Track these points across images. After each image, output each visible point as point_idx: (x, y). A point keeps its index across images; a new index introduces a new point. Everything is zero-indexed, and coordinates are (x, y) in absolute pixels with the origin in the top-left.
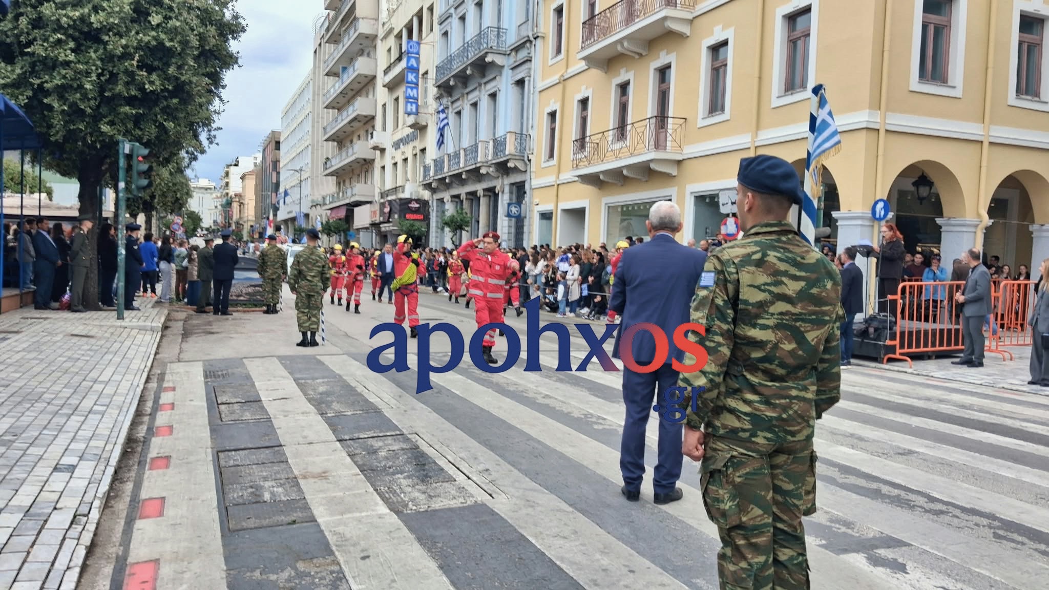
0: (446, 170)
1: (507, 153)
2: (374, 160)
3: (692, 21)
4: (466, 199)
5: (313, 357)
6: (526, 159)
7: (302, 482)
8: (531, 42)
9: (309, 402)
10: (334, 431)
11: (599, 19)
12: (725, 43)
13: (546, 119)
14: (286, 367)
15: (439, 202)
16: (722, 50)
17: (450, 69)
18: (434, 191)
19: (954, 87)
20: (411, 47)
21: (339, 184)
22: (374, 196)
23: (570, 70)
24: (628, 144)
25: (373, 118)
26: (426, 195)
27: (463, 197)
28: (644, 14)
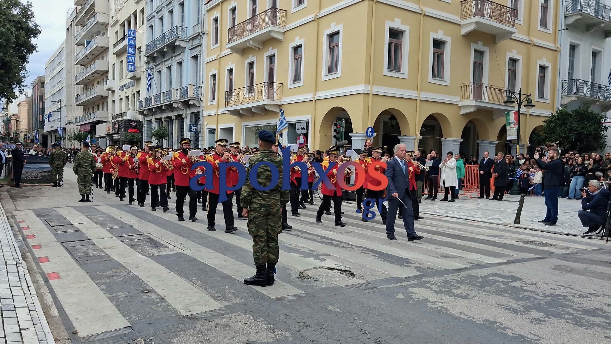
0: (152, 104)
1: (188, 96)
2: (108, 97)
3: (284, 33)
4: (165, 121)
5: (91, 207)
6: (199, 100)
7: (104, 250)
8: (201, 36)
9: (96, 224)
10: (112, 234)
11: (237, 28)
12: (300, 46)
13: (210, 79)
14: (78, 211)
15: (149, 123)
16: (299, 49)
17: (154, 47)
18: (145, 116)
19: (404, 74)
20: (131, 34)
21: (85, 110)
22: (108, 118)
23: (222, 53)
24: (254, 95)
25: (107, 72)
26: (140, 118)
27: (163, 119)
28: (260, 28)
